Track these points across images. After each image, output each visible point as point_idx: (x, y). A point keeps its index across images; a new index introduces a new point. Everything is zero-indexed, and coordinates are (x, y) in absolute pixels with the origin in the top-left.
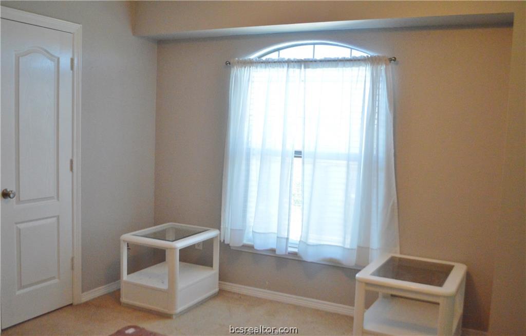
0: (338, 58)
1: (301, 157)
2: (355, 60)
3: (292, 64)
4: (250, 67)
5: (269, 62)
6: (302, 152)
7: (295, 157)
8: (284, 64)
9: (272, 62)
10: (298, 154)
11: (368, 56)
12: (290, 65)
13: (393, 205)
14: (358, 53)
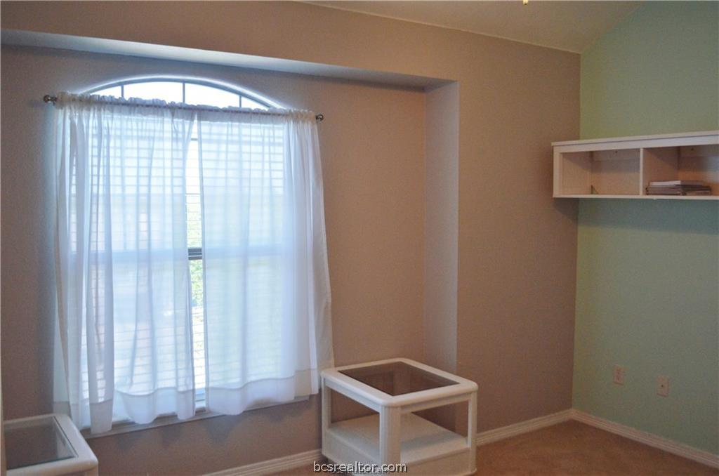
0: (250, 109)
1: (200, 258)
2: (274, 114)
3: (180, 111)
4: (99, 110)
5: (138, 105)
6: (203, 250)
7: (190, 259)
8: (164, 110)
9: (142, 106)
10: (195, 254)
11: (290, 111)
12: (176, 113)
13: (326, 307)
14: (277, 106)
